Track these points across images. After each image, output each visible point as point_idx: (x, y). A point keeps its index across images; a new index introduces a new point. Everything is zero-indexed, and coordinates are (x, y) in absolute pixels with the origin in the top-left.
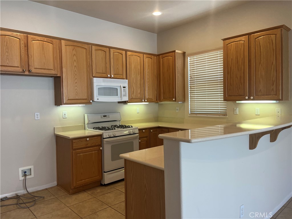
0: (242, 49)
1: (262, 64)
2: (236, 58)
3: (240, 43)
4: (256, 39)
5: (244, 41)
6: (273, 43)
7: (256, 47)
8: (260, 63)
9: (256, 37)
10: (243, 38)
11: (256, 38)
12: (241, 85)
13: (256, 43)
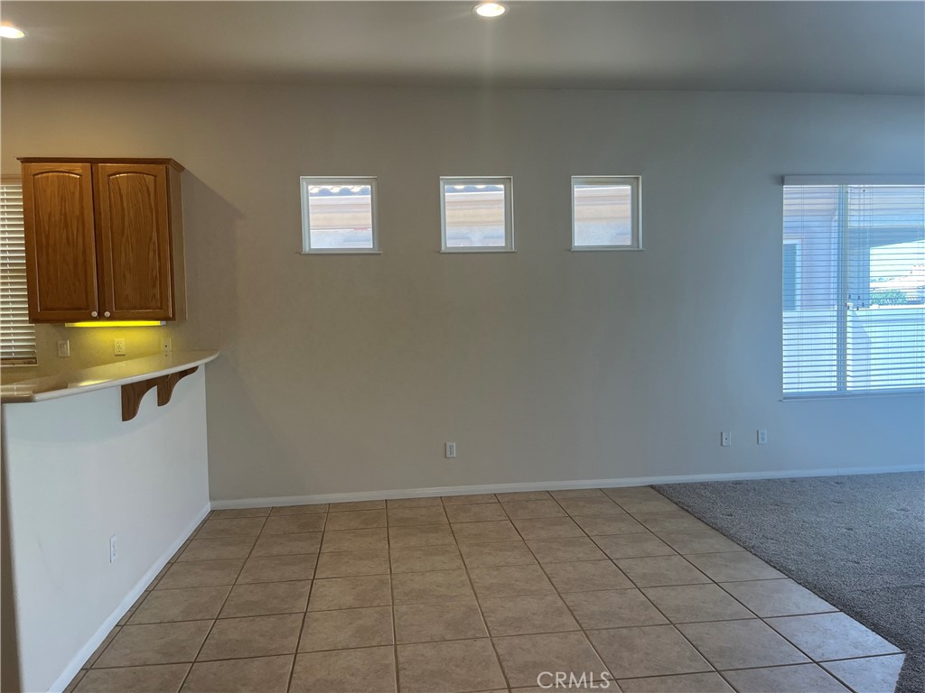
0: (77, 194)
1: (127, 237)
2: (61, 215)
3: (69, 176)
4: (109, 176)
5: (81, 175)
6: (149, 195)
7: (112, 195)
8: (123, 235)
9: (111, 173)
10: (78, 167)
11: (111, 175)
12: (78, 284)
13: (111, 185)
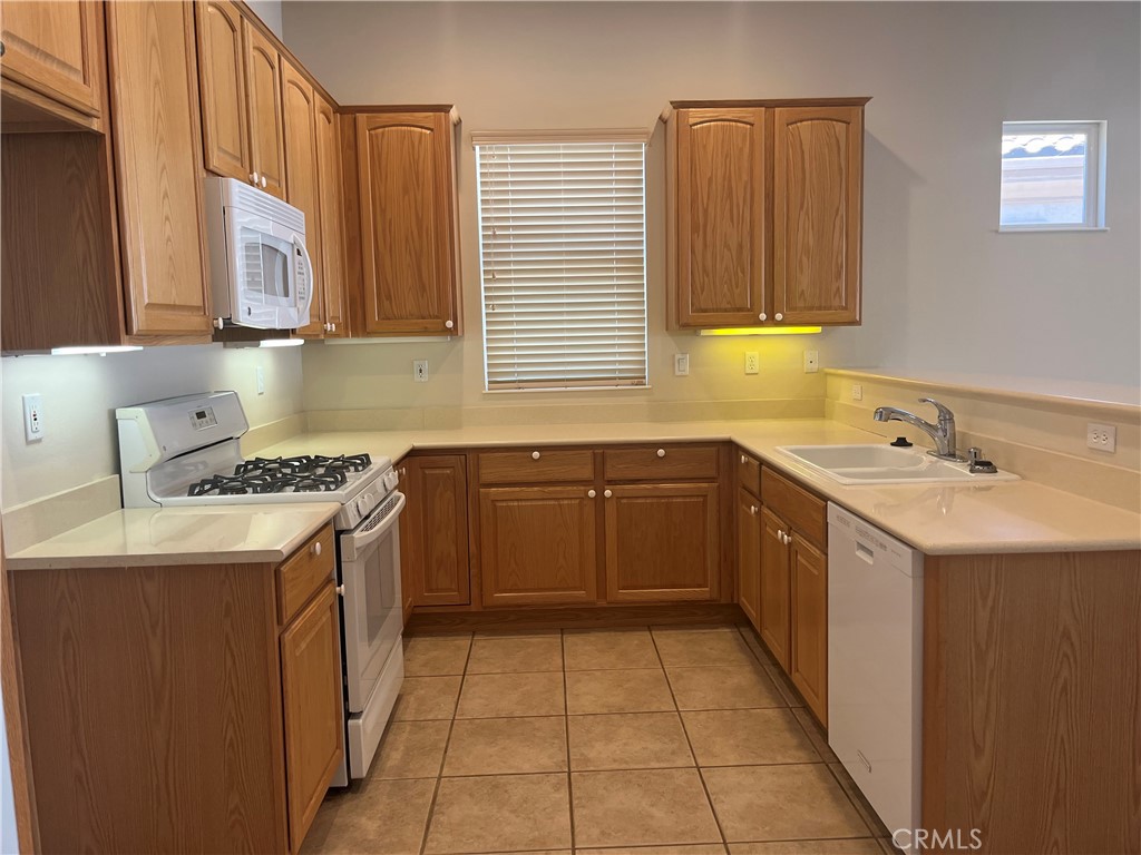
0: (747, 150)
1: (807, 209)
2: (724, 180)
3: (737, 127)
4: (788, 125)
5: (752, 125)
6: (839, 150)
7: (791, 152)
8: (802, 207)
9: (791, 120)
10: (748, 113)
11: (791, 124)
12: (740, 274)
13: (790, 138)
